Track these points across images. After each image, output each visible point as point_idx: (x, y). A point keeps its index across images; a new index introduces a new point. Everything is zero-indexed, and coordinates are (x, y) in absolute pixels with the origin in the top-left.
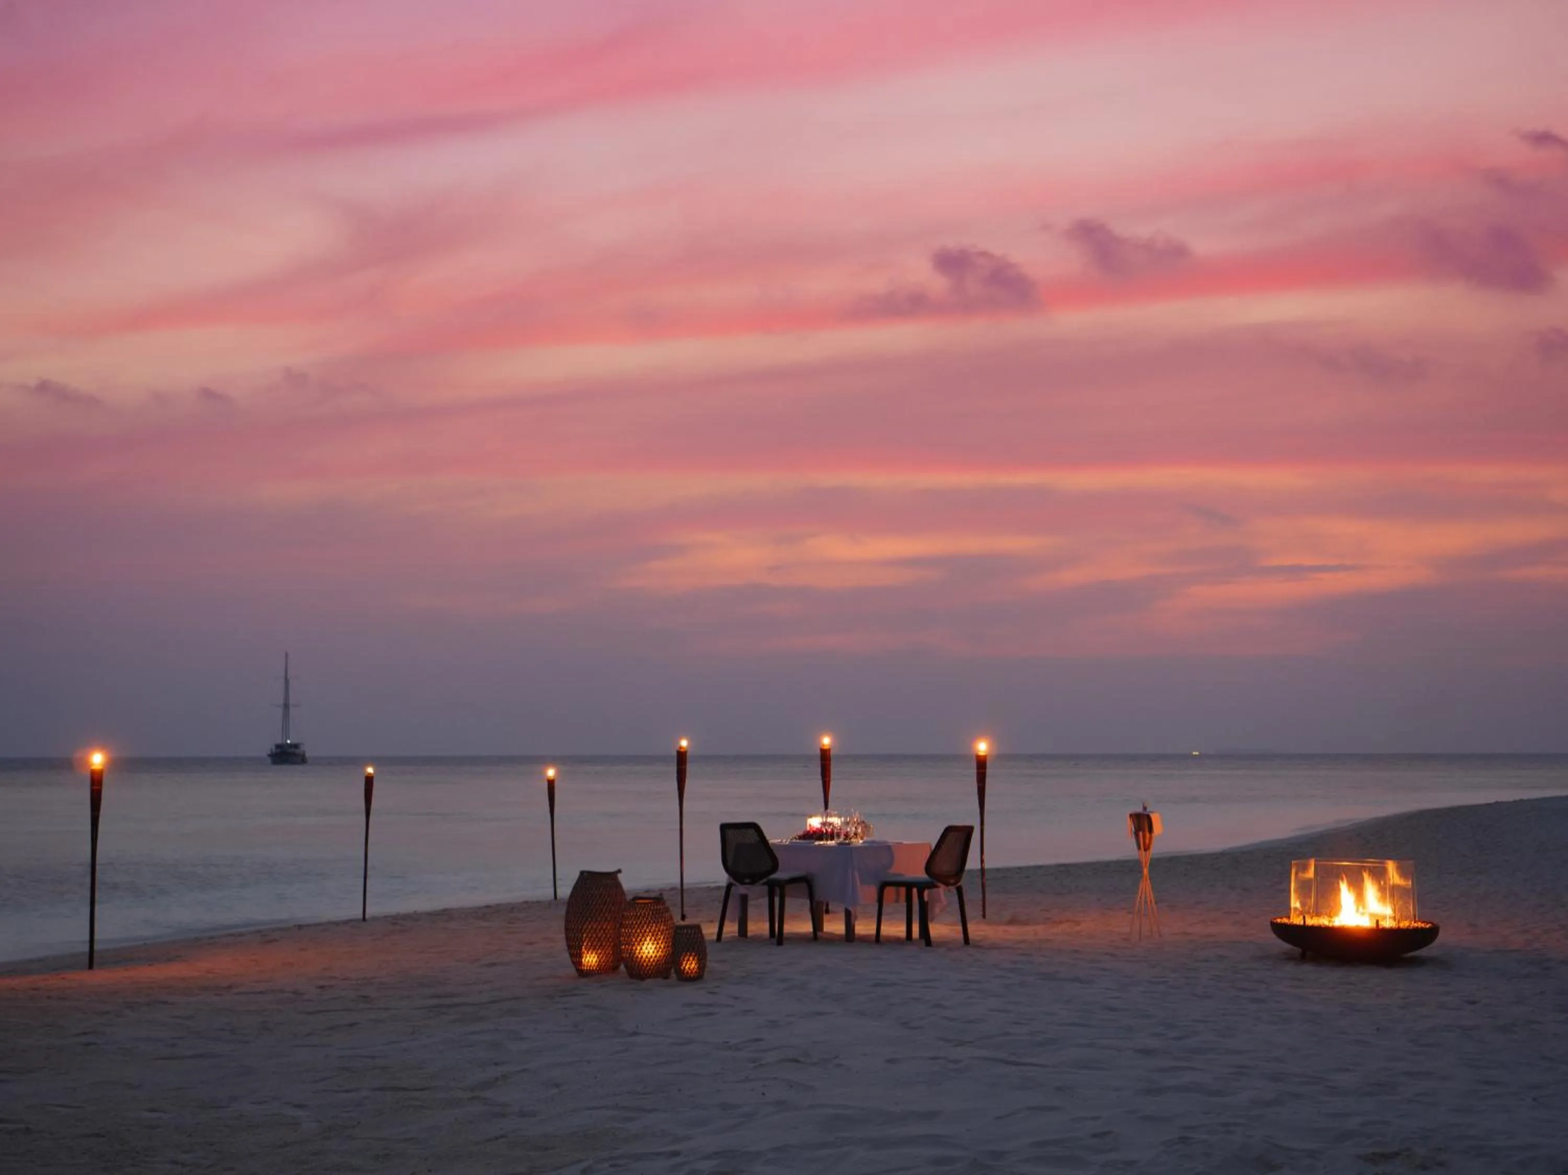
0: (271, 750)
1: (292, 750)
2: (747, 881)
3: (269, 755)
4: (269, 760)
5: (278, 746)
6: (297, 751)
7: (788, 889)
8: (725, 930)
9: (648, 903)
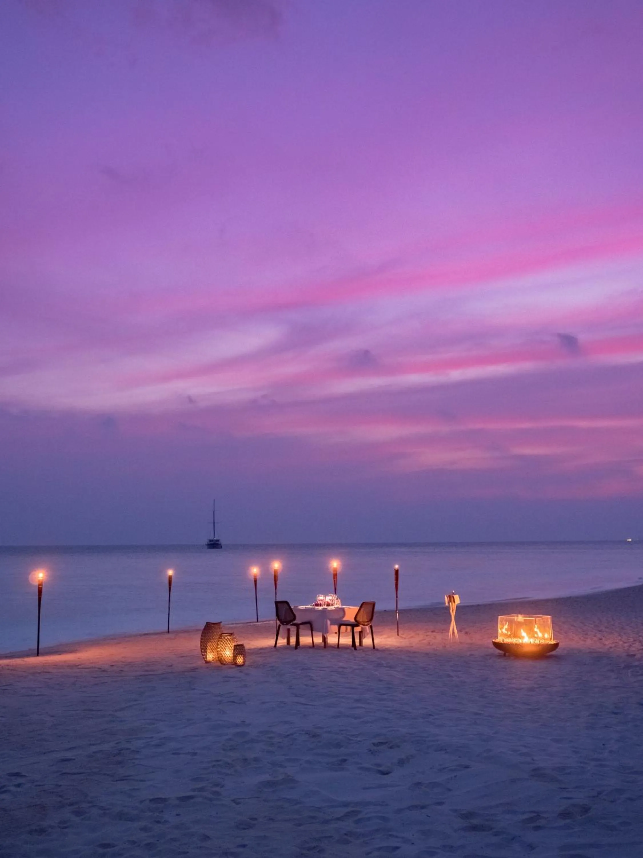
0: (207, 542)
1: (217, 542)
2: (285, 624)
3: (206, 545)
4: (206, 547)
5: (210, 541)
6: (219, 543)
7: (301, 627)
8: (279, 641)
9: (227, 636)
